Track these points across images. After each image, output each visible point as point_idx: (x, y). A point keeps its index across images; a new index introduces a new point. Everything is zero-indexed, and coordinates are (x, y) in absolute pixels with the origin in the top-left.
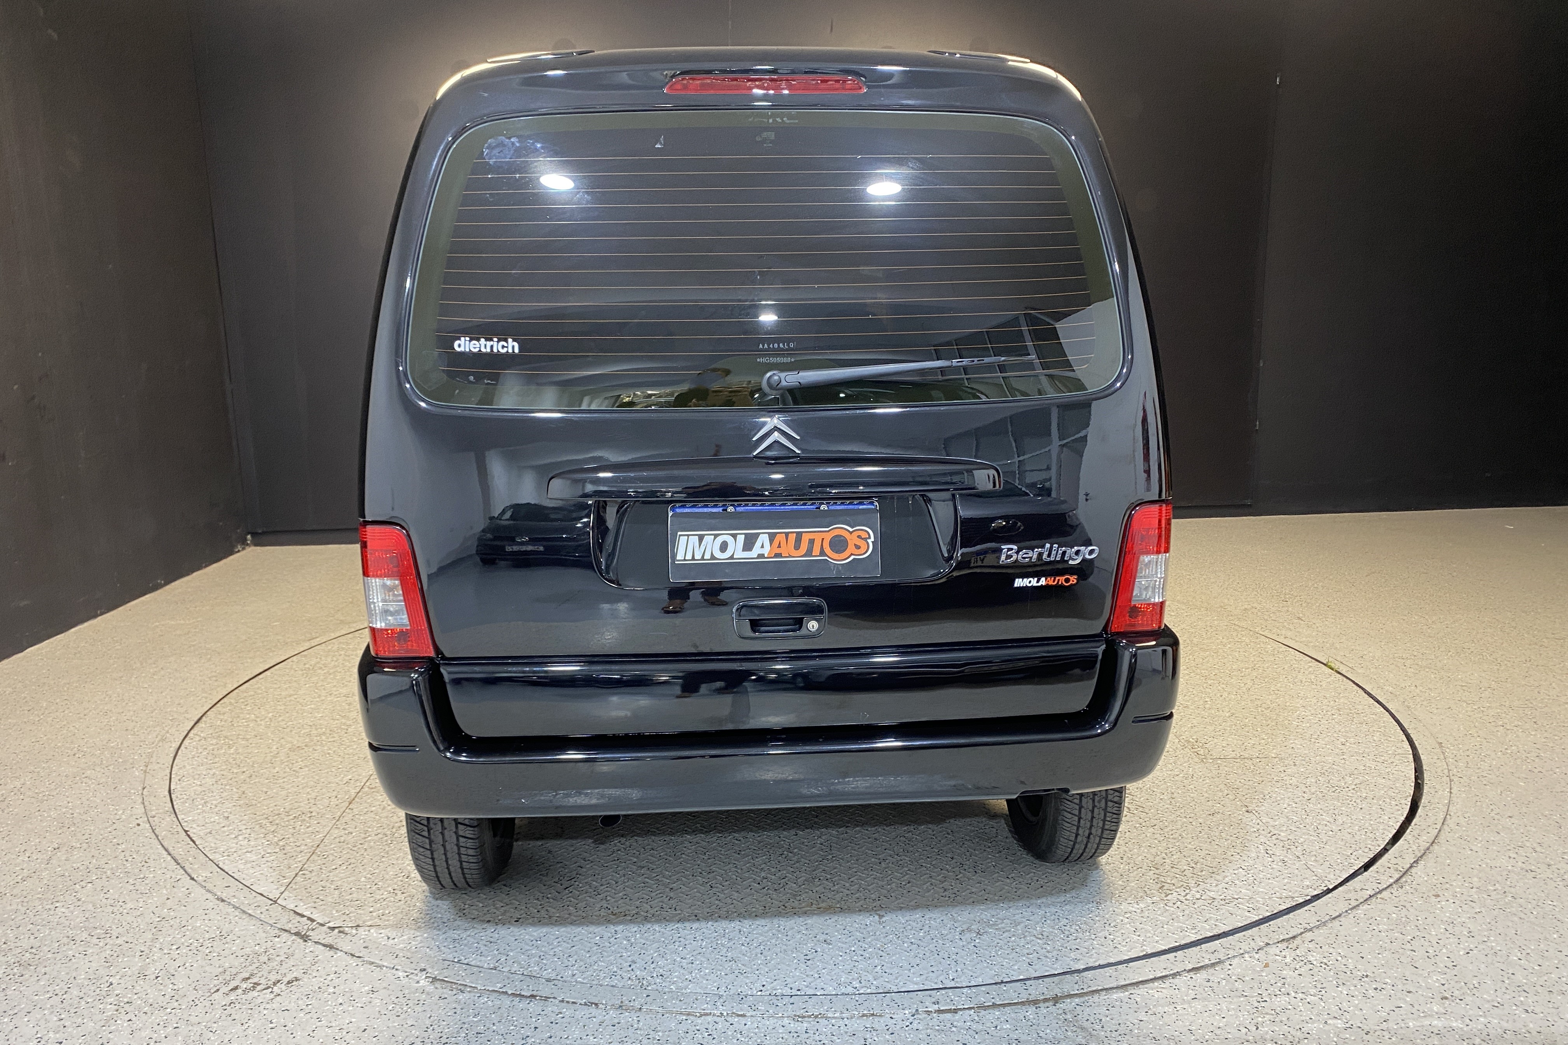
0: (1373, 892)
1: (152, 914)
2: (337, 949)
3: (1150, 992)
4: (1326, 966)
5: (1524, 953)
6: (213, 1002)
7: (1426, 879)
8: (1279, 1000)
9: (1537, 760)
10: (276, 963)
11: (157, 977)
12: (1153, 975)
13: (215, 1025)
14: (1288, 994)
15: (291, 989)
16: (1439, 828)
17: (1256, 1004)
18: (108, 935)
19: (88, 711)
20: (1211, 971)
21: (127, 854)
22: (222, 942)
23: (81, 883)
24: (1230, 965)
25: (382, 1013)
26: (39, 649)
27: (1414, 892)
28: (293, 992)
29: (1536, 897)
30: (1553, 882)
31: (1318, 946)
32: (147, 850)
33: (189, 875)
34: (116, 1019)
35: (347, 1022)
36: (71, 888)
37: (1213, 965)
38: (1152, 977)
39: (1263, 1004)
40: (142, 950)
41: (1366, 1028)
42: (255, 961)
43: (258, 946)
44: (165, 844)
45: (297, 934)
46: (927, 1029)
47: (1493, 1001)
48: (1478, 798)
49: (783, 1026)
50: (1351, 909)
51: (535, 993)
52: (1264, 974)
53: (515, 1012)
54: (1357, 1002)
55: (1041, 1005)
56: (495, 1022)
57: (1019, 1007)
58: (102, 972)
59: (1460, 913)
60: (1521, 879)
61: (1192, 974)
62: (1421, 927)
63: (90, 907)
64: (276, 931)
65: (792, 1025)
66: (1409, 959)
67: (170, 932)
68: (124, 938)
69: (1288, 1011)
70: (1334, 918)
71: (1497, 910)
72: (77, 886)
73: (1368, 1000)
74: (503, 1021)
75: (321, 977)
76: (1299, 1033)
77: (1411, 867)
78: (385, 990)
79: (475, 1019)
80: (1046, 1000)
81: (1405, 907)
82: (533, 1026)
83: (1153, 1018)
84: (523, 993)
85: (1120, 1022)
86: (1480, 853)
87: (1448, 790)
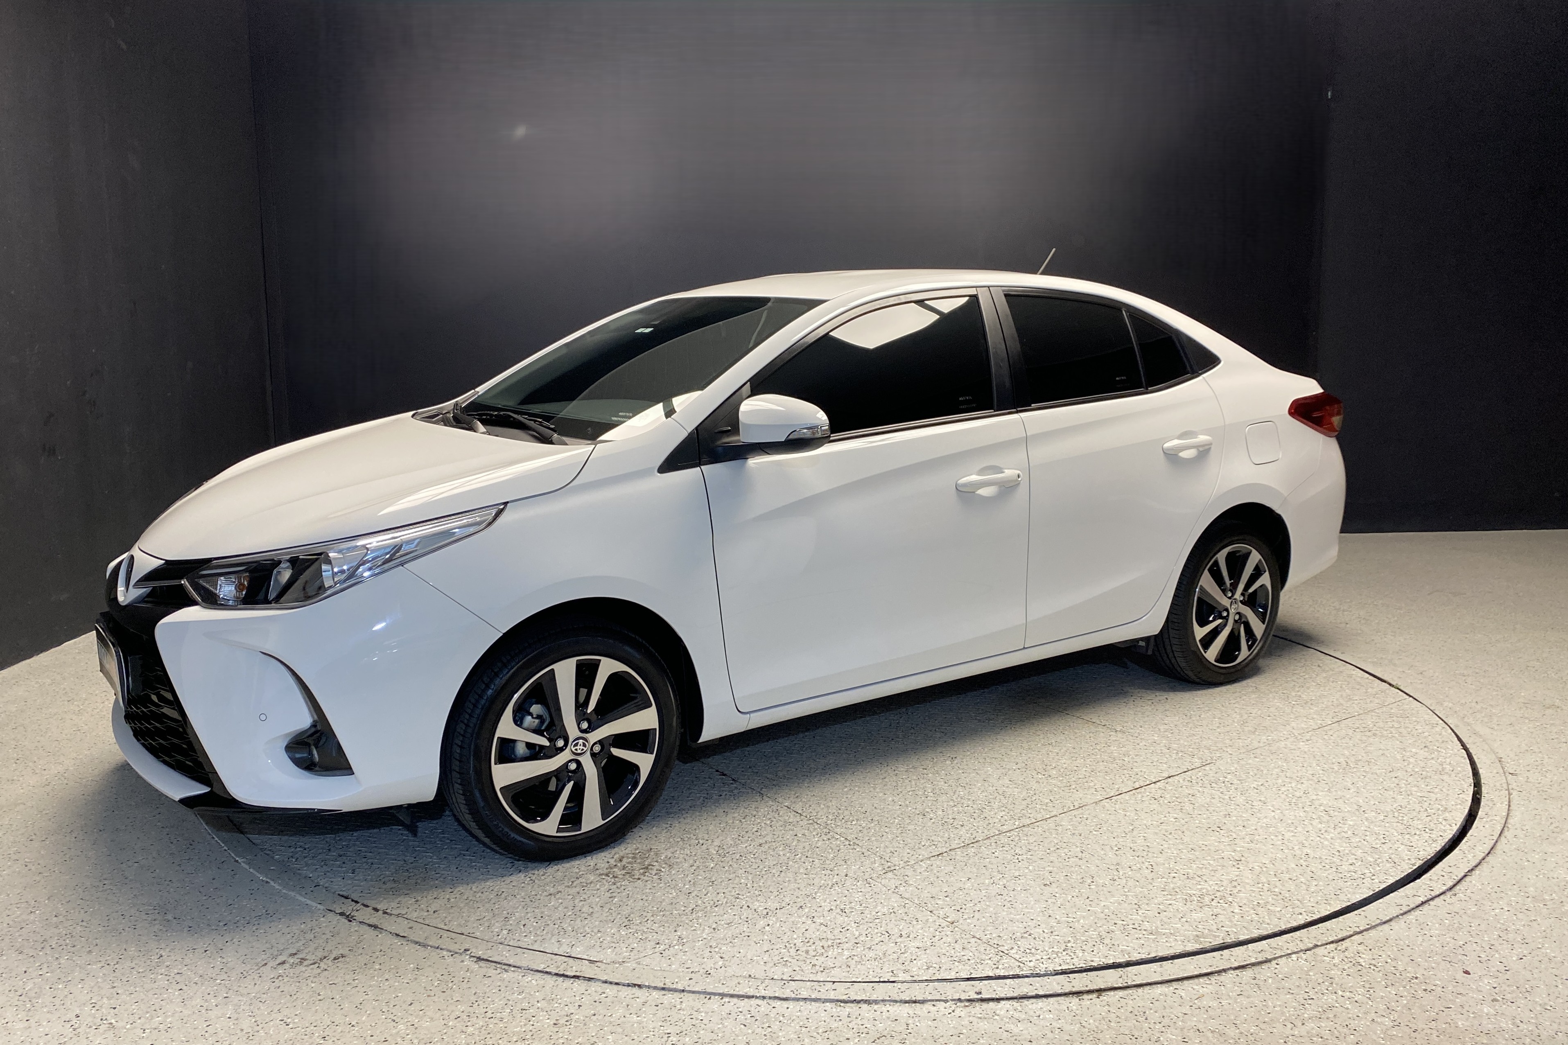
0: (1426, 899)
1: (199, 893)
2: (382, 929)
3: (1196, 988)
4: (1375, 968)
6: (262, 975)
7: (1480, 887)
8: (1325, 998)
10: (322, 941)
11: (206, 951)
12: (1199, 971)
13: (265, 996)
14: (1335, 993)
15: (337, 965)
16: (1495, 839)
17: (1303, 1002)
18: (157, 911)
20: (1257, 969)
21: (172, 836)
22: (269, 920)
23: (128, 863)
25: (428, 989)
27: (1467, 899)
28: (339, 968)
31: (1367, 949)
32: (191, 833)
33: (233, 858)
34: (167, 987)
35: (394, 996)
36: (118, 866)
37: (1259, 963)
38: (1196, 973)
39: (1310, 1002)
40: (190, 925)
41: (1414, 1027)
42: (301, 938)
43: (303, 925)
45: (342, 914)
46: (970, 1016)
47: (1545, 1004)
48: (1537, 811)
49: (825, 1011)
50: (1402, 914)
51: (578, 974)
52: (1312, 974)
53: (558, 991)
54: (1405, 1002)
55: (1085, 997)
56: (539, 999)
57: (1062, 998)
59: (1514, 921)
62: (1473, 933)
63: (138, 884)
64: (321, 911)
65: (834, 1010)
67: (216, 910)
68: (172, 915)
69: (1335, 1008)
70: (1385, 923)
71: (1552, 919)
72: (124, 865)
73: (1418, 1001)
74: (547, 999)
75: (367, 955)
76: (1345, 1030)
77: (1465, 876)
78: (430, 969)
79: (520, 997)
80: (1089, 992)
81: (1458, 913)
82: (577, 1004)
83: (1198, 1012)
84: (566, 973)
85: (1165, 1014)
86: (1537, 864)
87: (1507, 803)
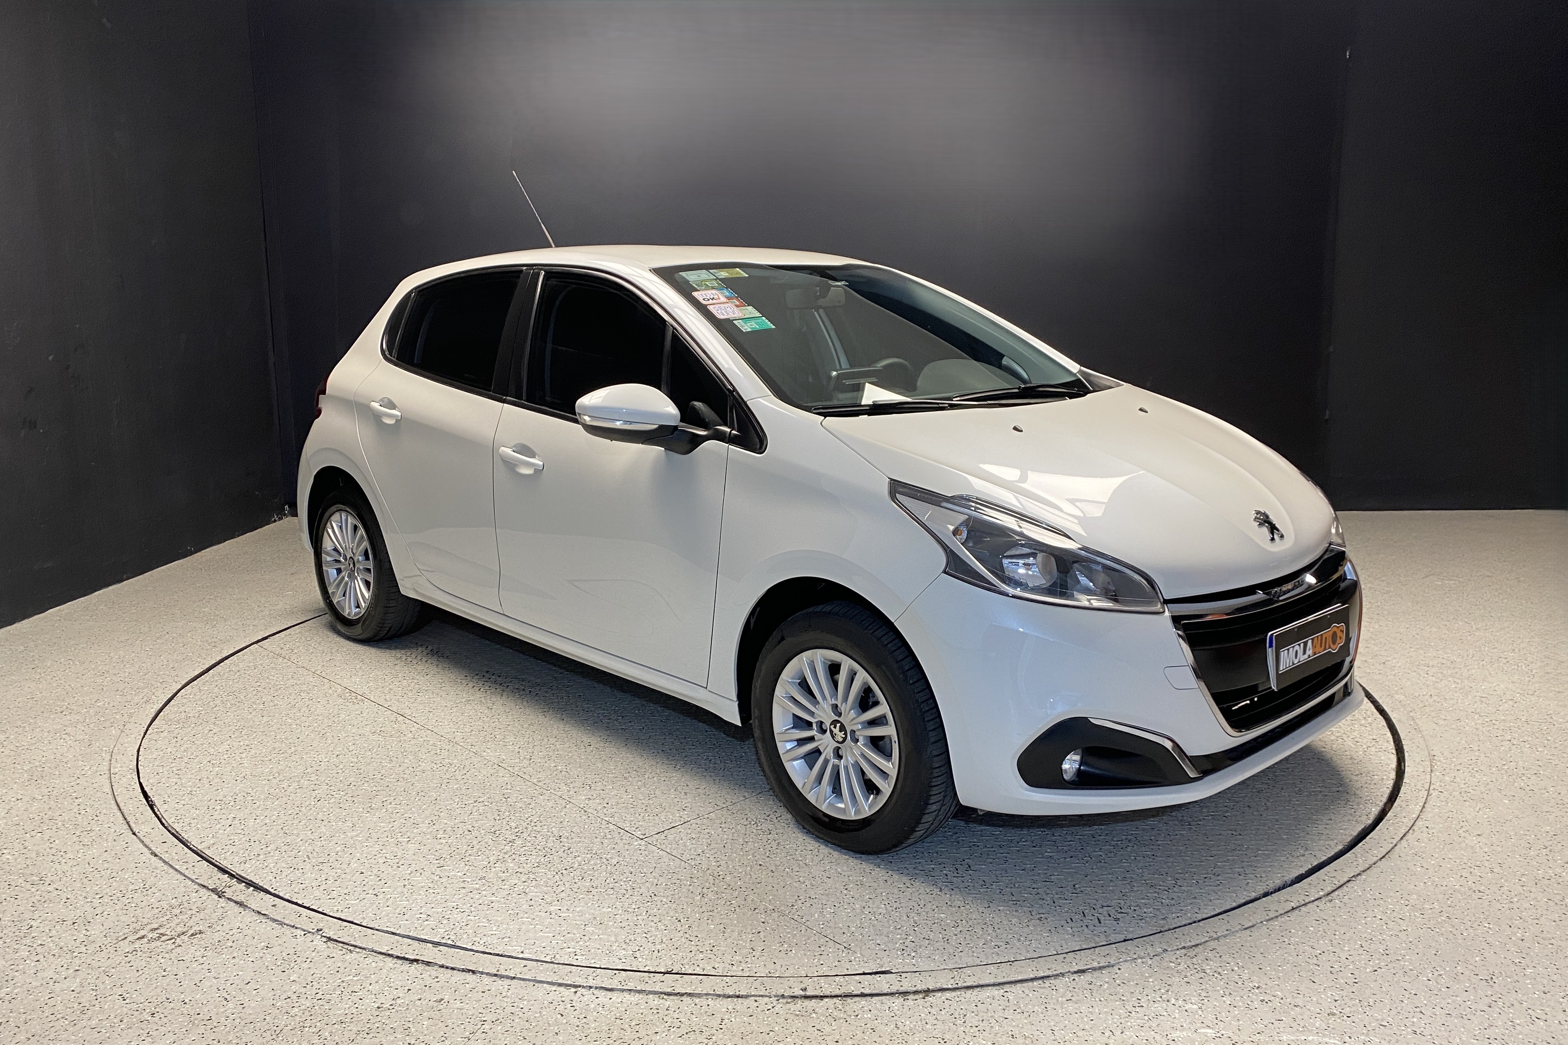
0: (1298, 904)
1: (87, 865)
2: (246, 906)
3: (1027, 991)
4: (1218, 976)
5: (1436, 973)
6: (118, 949)
7: (1360, 894)
8: (1156, 1006)
9: (1534, 777)
10: (187, 916)
11: (74, 923)
12: (1033, 974)
13: (114, 970)
14: (1168, 1001)
15: (192, 941)
16: (1395, 842)
17: (1130, 1009)
18: (42, 882)
19: (87, 671)
20: (1097, 974)
21: (82, 807)
22: (144, 894)
23: (32, 832)
24: (1119, 969)
25: (269, 968)
26: (59, 610)
27: (1342, 905)
28: (193, 944)
29: (1473, 919)
30: (1498, 904)
31: (1218, 955)
32: (101, 804)
33: (132, 831)
34: (25, 959)
35: (235, 974)
36: (22, 836)
37: (1101, 968)
38: (1032, 976)
39: (1138, 1009)
40: (69, 897)
42: (168, 913)
43: (175, 899)
44: (119, 800)
45: (213, 890)
46: (787, 1013)
47: (1383, 1020)
48: (1451, 814)
49: (647, 1003)
50: (1267, 921)
51: (417, 957)
52: (1151, 980)
53: (394, 974)
54: (1237, 1012)
55: (911, 997)
56: (373, 982)
57: (888, 997)
58: (26, 916)
59: (1383, 930)
60: (1465, 899)
61: (1076, 975)
62: (1335, 942)
63: (34, 855)
64: (196, 887)
65: (656, 1002)
66: (1310, 974)
67: (97, 883)
68: (55, 886)
69: (1162, 1018)
70: (1246, 929)
71: (1424, 930)
72: (27, 835)
73: (1250, 1012)
74: (380, 982)
75: (224, 931)
77: (1348, 881)
78: (279, 948)
79: (355, 978)
80: (916, 992)
81: (1326, 920)
82: (407, 988)
83: (1019, 1016)
84: (407, 956)
85: (984, 1018)
86: (1431, 870)
87: (1421, 804)
